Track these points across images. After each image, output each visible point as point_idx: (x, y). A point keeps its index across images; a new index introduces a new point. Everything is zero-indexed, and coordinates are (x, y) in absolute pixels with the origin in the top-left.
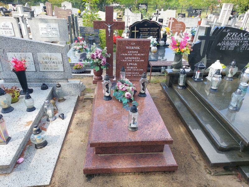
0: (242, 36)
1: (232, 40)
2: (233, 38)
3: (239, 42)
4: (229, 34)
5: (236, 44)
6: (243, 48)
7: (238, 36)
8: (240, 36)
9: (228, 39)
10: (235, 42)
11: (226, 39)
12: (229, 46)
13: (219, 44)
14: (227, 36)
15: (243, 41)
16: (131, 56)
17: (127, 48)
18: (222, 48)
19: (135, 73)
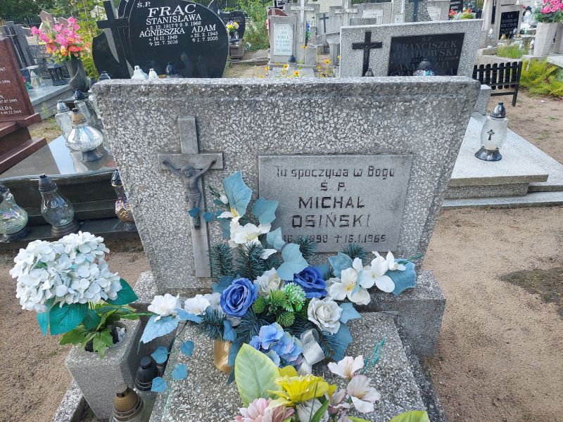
0: (183, 14)
1: (166, 23)
2: (164, 18)
3: (181, 25)
4: (153, 11)
5: (179, 31)
6: (196, 39)
7: (174, 14)
8: (178, 13)
9: (156, 22)
10: (175, 27)
11: (152, 22)
12: (166, 37)
13: (143, 34)
14: (150, 16)
15: (189, 23)
18: (153, 41)
19: (4, 108)
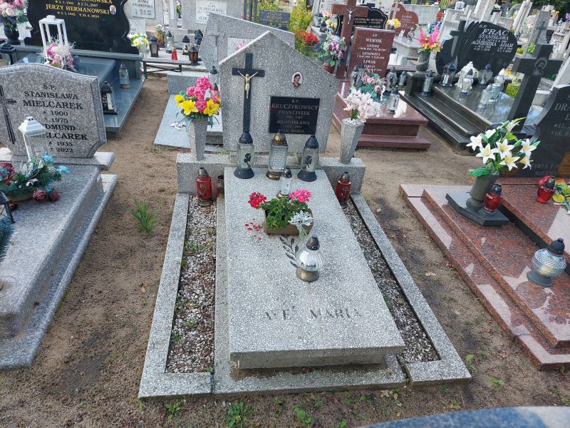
0: (500, 35)
1: (489, 39)
2: (489, 36)
3: (496, 41)
4: (486, 30)
5: (493, 44)
6: (500, 50)
7: (496, 34)
10: (492, 41)
11: (482, 37)
12: (485, 46)
14: (483, 33)
15: (501, 40)
16: (369, 51)
17: (367, 40)
18: (477, 48)
